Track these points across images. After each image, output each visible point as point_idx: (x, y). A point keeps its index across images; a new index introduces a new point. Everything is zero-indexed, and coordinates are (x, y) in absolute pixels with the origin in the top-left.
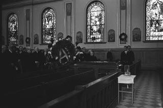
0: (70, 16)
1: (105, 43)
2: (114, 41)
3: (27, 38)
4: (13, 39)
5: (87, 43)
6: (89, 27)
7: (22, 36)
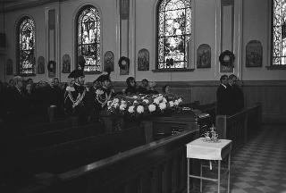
0: (126, 21)
1: (192, 70)
2: (209, 66)
3: (50, 62)
4: (27, 65)
5: (157, 70)
6: (161, 40)
7: (42, 58)
